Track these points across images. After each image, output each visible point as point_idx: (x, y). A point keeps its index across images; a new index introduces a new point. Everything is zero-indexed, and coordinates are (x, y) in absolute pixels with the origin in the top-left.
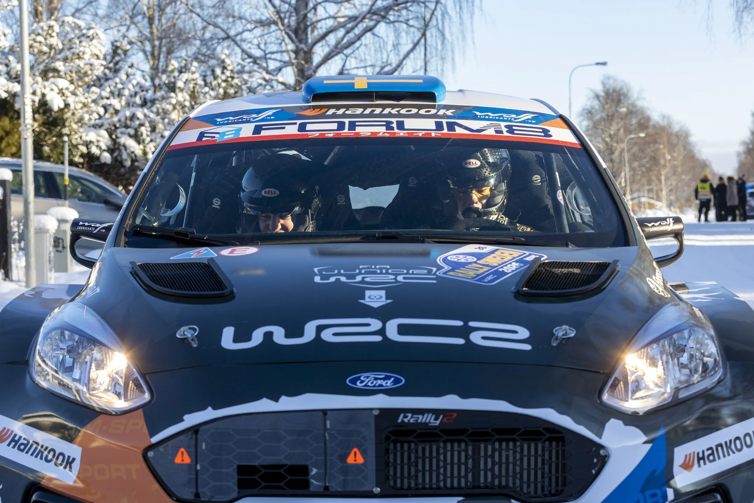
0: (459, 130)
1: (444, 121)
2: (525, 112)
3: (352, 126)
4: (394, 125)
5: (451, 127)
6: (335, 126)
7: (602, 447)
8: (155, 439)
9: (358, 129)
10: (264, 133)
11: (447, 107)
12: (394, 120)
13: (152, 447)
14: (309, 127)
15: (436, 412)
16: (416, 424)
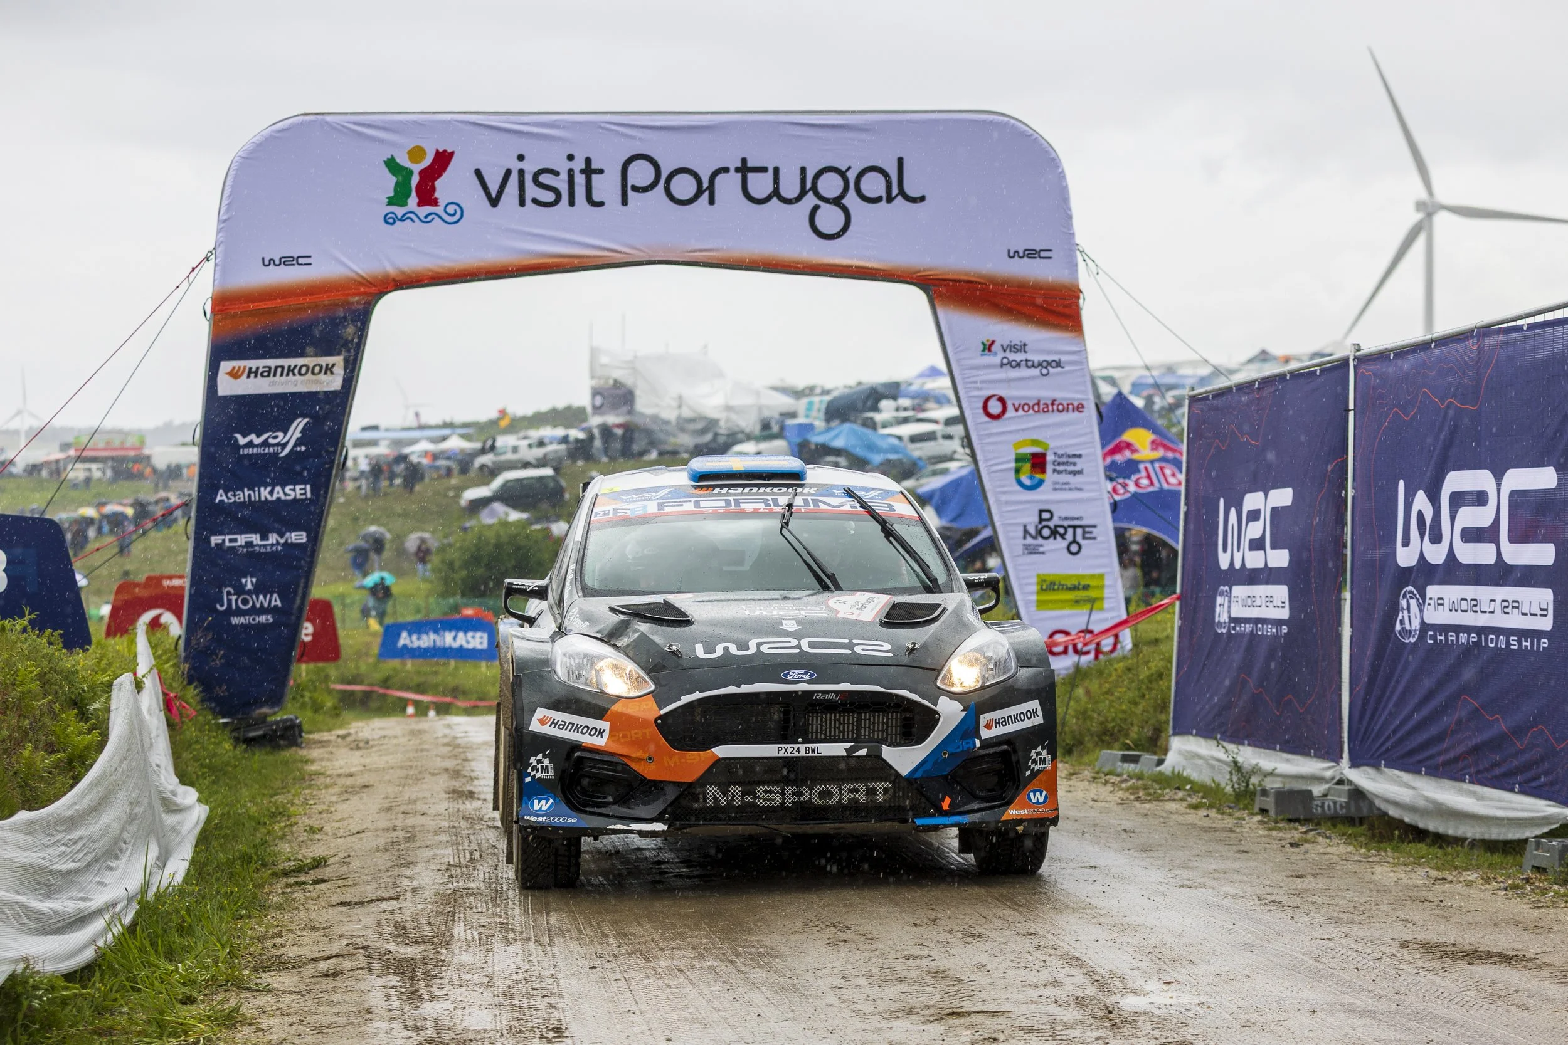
0: (822, 507)
1: (810, 498)
2: (873, 489)
3: (737, 503)
4: (771, 502)
5: (816, 503)
6: (723, 503)
7: (936, 712)
8: (663, 712)
9: (743, 506)
10: (667, 509)
11: (811, 486)
12: (770, 498)
13: (660, 717)
14: (702, 504)
15: (836, 692)
16: (824, 700)
